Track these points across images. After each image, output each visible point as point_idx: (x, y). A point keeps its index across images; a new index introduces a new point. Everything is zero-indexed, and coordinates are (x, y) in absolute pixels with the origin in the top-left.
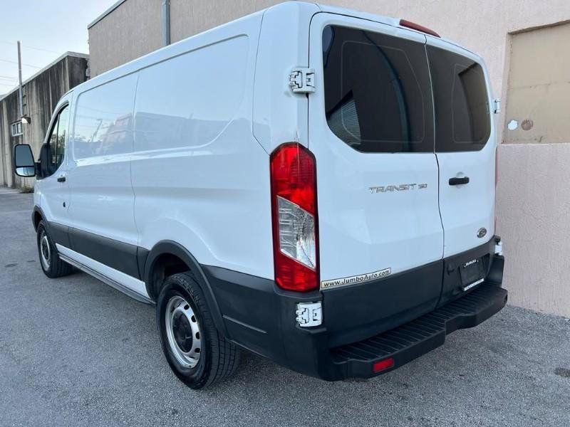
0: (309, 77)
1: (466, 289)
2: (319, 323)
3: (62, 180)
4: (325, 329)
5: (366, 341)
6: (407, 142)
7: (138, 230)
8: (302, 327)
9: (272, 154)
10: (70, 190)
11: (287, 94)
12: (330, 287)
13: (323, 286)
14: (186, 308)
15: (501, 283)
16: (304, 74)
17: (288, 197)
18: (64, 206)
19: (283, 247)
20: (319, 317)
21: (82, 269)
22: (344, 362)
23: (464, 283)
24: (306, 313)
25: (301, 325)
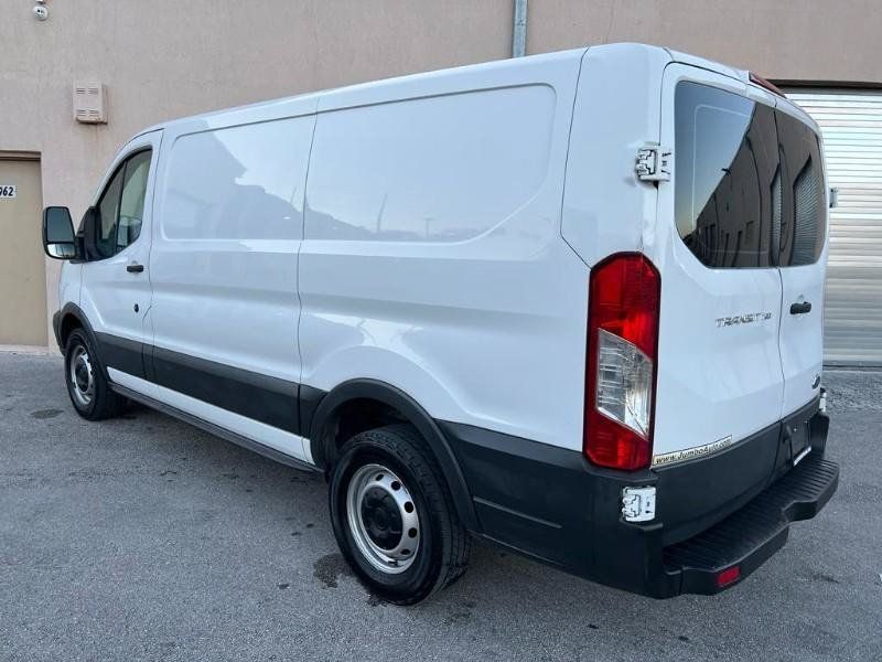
0: (665, 158)
1: (796, 463)
2: (651, 516)
3: (138, 269)
4: (661, 525)
5: (692, 540)
6: (756, 253)
7: (301, 359)
8: (631, 522)
9: (595, 266)
10: (151, 286)
11: (629, 181)
12: (663, 464)
13: (655, 462)
14: (395, 486)
15: (823, 451)
16: (660, 156)
17: (618, 332)
18: (137, 310)
19: (601, 405)
20: (652, 508)
21: (163, 410)
22: (679, 572)
23: (795, 452)
24: (636, 502)
25: (628, 519)
